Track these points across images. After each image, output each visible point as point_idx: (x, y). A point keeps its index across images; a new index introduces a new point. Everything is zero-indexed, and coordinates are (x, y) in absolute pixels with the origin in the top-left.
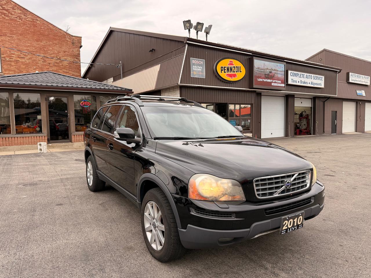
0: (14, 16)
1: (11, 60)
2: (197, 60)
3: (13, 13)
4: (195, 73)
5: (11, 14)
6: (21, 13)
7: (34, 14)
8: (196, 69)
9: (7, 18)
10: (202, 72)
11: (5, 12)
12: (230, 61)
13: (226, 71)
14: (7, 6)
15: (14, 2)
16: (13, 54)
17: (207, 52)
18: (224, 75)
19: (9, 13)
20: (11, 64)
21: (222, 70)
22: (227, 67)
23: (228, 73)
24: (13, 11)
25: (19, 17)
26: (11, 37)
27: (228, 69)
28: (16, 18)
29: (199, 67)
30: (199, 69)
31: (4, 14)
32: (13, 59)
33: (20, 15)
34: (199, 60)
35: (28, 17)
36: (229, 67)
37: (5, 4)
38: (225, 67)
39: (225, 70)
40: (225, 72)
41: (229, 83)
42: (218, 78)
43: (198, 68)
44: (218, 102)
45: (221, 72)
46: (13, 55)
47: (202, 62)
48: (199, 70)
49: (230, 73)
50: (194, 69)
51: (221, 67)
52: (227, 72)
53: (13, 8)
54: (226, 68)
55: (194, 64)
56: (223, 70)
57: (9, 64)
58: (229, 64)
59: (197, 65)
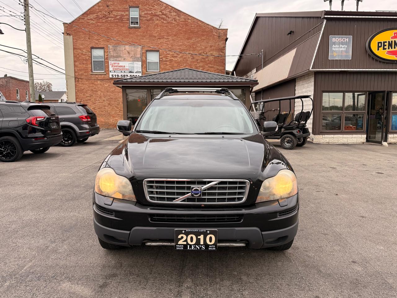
0: (170, 19)
1: (167, 60)
2: (339, 38)
3: (170, 16)
4: (335, 54)
5: (169, 18)
6: (176, 15)
7: (186, 14)
8: (337, 49)
9: (165, 22)
10: (347, 51)
11: (164, 16)
12: (395, 33)
13: (387, 47)
14: (165, 11)
15: (171, 6)
16: (169, 54)
17: (356, 25)
18: (382, 53)
19: (167, 16)
20: (166, 64)
21: (379, 47)
22: (389, 42)
23: (390, 50)
24: (169, 15)
25: (174, 19)
26: (168, 38)
27: (390, 45)
28: (172, 20)
29: (343, 46)
30: (343, 48)
31: (163, 19)
32: (168, 59)
33: (175, 17)
34: (342, 38)
35: (181, 18)
36: (392, 41)
37: (164, 9)
38: (386, 42)
39: (384, 45)
40: (386, 49)
41: (392, 63)
42: (372, 58)
43: (341, 47)
44: (373, 90)
45: (378, 50)
46: (168, 56)
47: (348, 39)
48: (341, 49)
49: (393, 49)
50: (333, 49)
51: (379, 43)
52: (389, 48)
53: (170, 12)
54: (387, 44)
55: (334, 43)
56: (381, 47)
57: (165, 64)
58: (392, 38)
59: (339, 44)
